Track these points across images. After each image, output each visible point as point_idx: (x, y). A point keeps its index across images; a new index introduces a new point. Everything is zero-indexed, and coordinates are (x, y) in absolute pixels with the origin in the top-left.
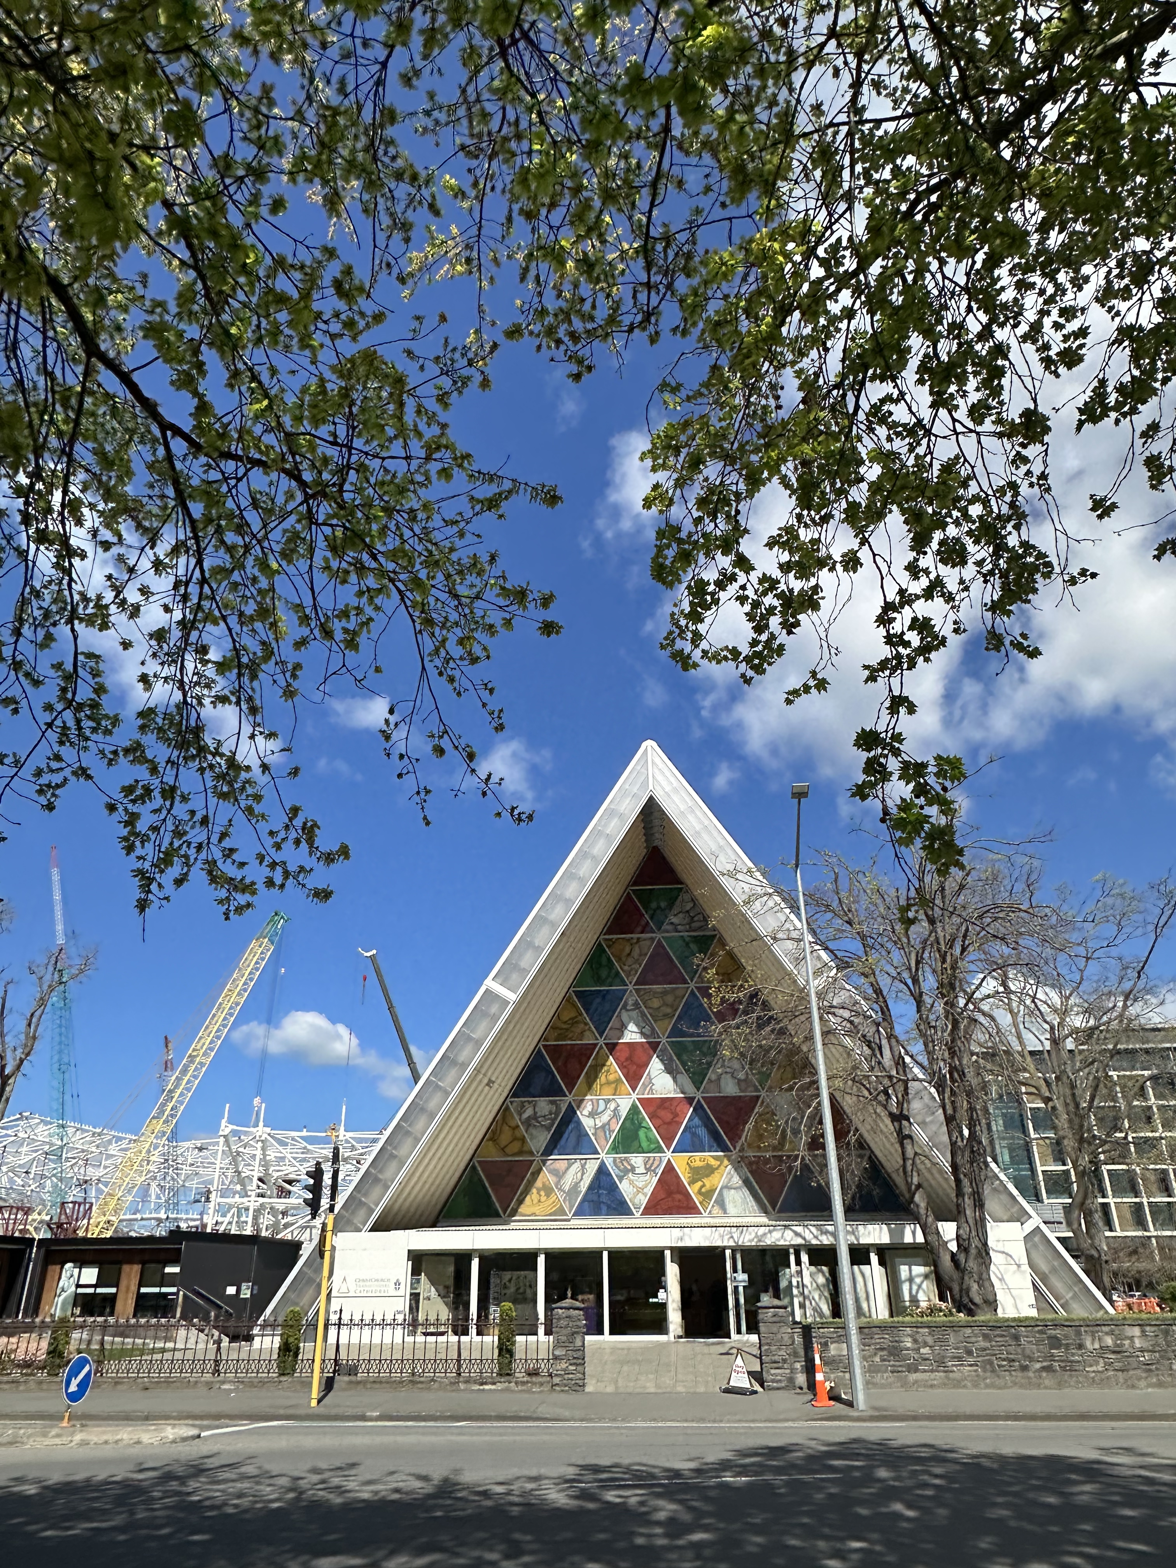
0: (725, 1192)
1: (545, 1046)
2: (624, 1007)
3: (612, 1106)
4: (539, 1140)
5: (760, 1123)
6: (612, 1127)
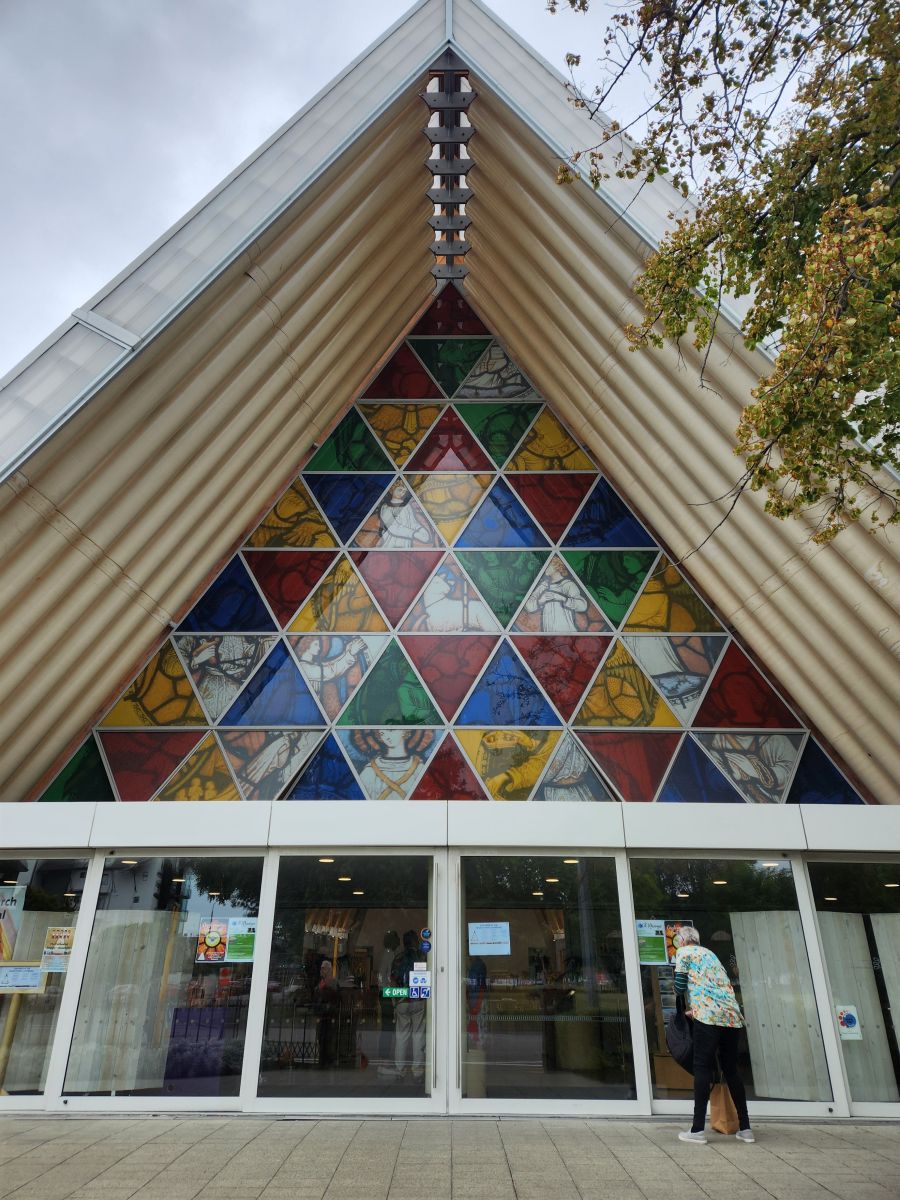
0: (550, 794)
2: (388, 501)
4: (218, 699)
5: (611, 680)
6: (352, 680)
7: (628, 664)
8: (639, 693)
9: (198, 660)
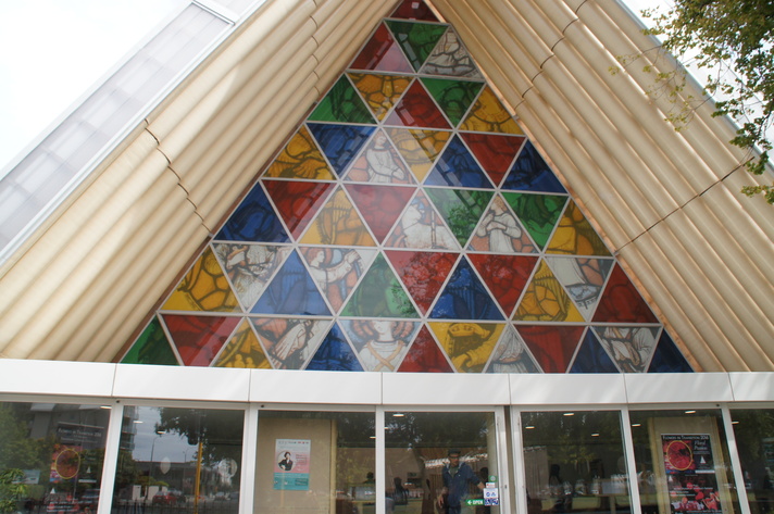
0: (497, 368)
3: (351, 257)
5: (537, 288)
6: (350, 282)
7: (549, 277)
8: (557, 297)
9: (232, 262)
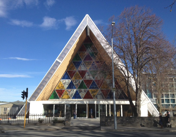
0: (97, 95)
1: (67, 71)
3: (79, 81)
4: (66, 86)
6: (79, 84)
7: (106, 83)
